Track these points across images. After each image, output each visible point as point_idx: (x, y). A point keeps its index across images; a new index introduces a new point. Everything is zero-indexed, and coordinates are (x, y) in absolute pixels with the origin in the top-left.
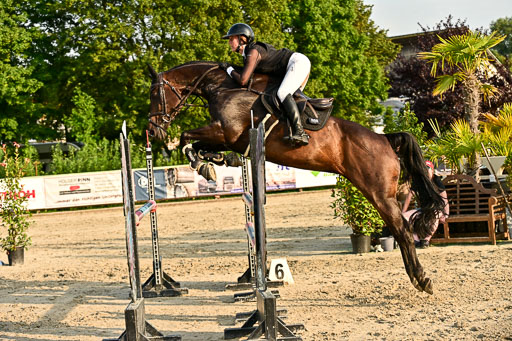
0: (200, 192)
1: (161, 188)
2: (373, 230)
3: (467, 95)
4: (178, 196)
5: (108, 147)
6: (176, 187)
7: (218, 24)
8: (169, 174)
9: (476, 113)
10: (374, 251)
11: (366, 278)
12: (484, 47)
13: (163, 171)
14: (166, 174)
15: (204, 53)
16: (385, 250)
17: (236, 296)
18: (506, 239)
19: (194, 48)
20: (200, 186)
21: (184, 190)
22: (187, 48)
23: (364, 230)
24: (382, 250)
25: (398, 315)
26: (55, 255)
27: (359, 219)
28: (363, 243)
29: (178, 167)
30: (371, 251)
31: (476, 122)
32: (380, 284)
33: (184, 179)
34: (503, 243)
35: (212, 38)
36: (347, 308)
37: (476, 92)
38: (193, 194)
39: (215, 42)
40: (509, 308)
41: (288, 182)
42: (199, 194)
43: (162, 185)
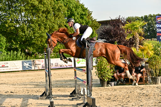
0: (43, 68)
1: (30, 66)
2: (108, 80)
3: (135, 40)
4: (36, 69)
5: (13, 53)
6: (35, 66)
7: (45, 16)
8: (33, 62)
9: (138, 45)
10: (108, 86)
11: (110, 94)
12: (141, 25)
13: (31, 61)
14: (32, 62)
15: (41, 25)
16: (111, 86)
17: (73, 99)
18: (147, 83)
19: (38, 23)
20: (42, 66)
21: (37, 67)
22: (35, 23)
23: (105, 80)
24: (110, 86)
25: (127, 104)
26: (5, 86)
27: (104, 76)
28: (105, 84)
29: (36, 60)
30: (107, 86)
31: (138, 48)
32: (116, 96)
33: (37, 64)
34: (146, 85)
35: (43, 20)
36: (110, 102)
37: (138, 39)
38: (40, 68)
39: (44, 21)
40: (160, 102)
41: (70, 65)
42: (42, 69)
43: (31, 66)
